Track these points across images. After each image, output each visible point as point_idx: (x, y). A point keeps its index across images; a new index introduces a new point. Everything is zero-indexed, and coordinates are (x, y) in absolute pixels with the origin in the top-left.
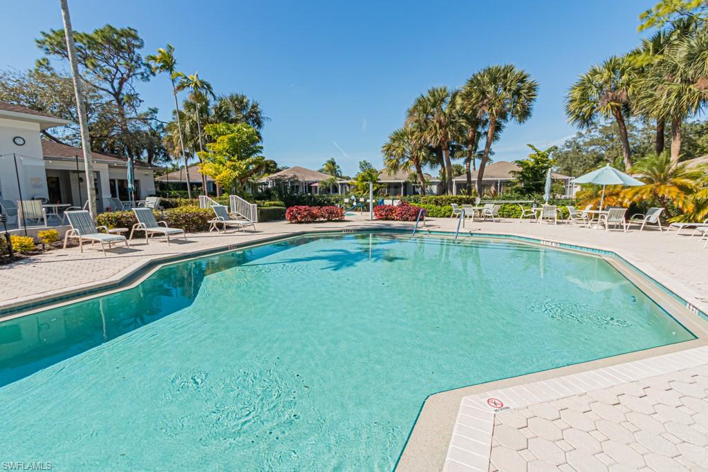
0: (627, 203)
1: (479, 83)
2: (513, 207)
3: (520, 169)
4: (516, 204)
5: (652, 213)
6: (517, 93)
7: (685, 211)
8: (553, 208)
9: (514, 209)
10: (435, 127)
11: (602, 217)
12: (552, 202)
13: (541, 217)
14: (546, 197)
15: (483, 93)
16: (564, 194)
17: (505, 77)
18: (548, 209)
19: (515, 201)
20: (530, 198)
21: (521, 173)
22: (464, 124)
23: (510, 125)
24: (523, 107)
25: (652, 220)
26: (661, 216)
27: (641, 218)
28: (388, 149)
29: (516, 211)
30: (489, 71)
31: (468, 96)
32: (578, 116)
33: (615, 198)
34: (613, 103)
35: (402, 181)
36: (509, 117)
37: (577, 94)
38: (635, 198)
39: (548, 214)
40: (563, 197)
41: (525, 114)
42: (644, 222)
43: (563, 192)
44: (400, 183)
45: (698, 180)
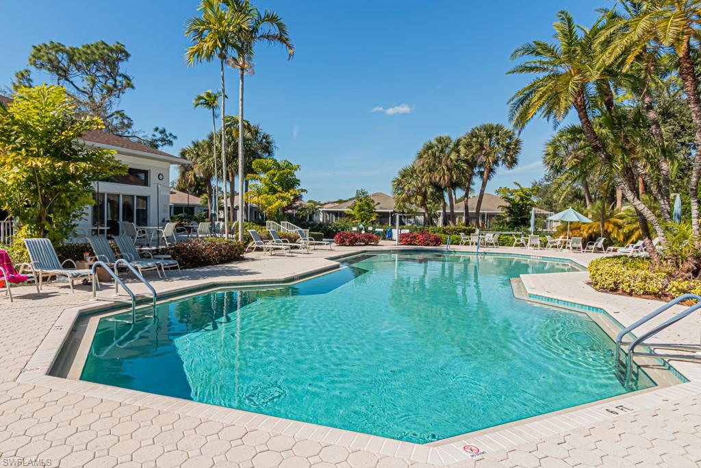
0: (585, 235)
1: (477, 136)
2: (506, 237)
3: (508, 204)
4: (508, 234)
5: (599, 241)
6: (508, 148)
7: (619, 240)
8: (536, 238)
9: (507, 239)
10: (443, 170)
11: (569, 243)
12: (536, 233)
13: (529, 244)
14: (531, 229)
15: (481, 144)
16: (545, 228)
17: (497, 134)
18: (533, 238)
19: (507, 233)
20: (518, 230)
21: (508, 208)
22: (465, 168)
23: (501, 169)
24: (512, 157)
25: (599, 246)
26: (603, 244)
27: (593, 244)
28: (399, 185)
29: (509, 240)
30: (485, 128)
31: (468, 146)
32: (552, 167)
33: (578, 231)
34: (576, 160)
35: (390, 211)
36: (500, 163)
37: (551, 150)
38: (590, 231)
39: (534, 242)
40: (544, 230)
41: (513, 163)
42: (593, 247)
43: (545, 227)
44: (388, 212)
45: (624, 220)
